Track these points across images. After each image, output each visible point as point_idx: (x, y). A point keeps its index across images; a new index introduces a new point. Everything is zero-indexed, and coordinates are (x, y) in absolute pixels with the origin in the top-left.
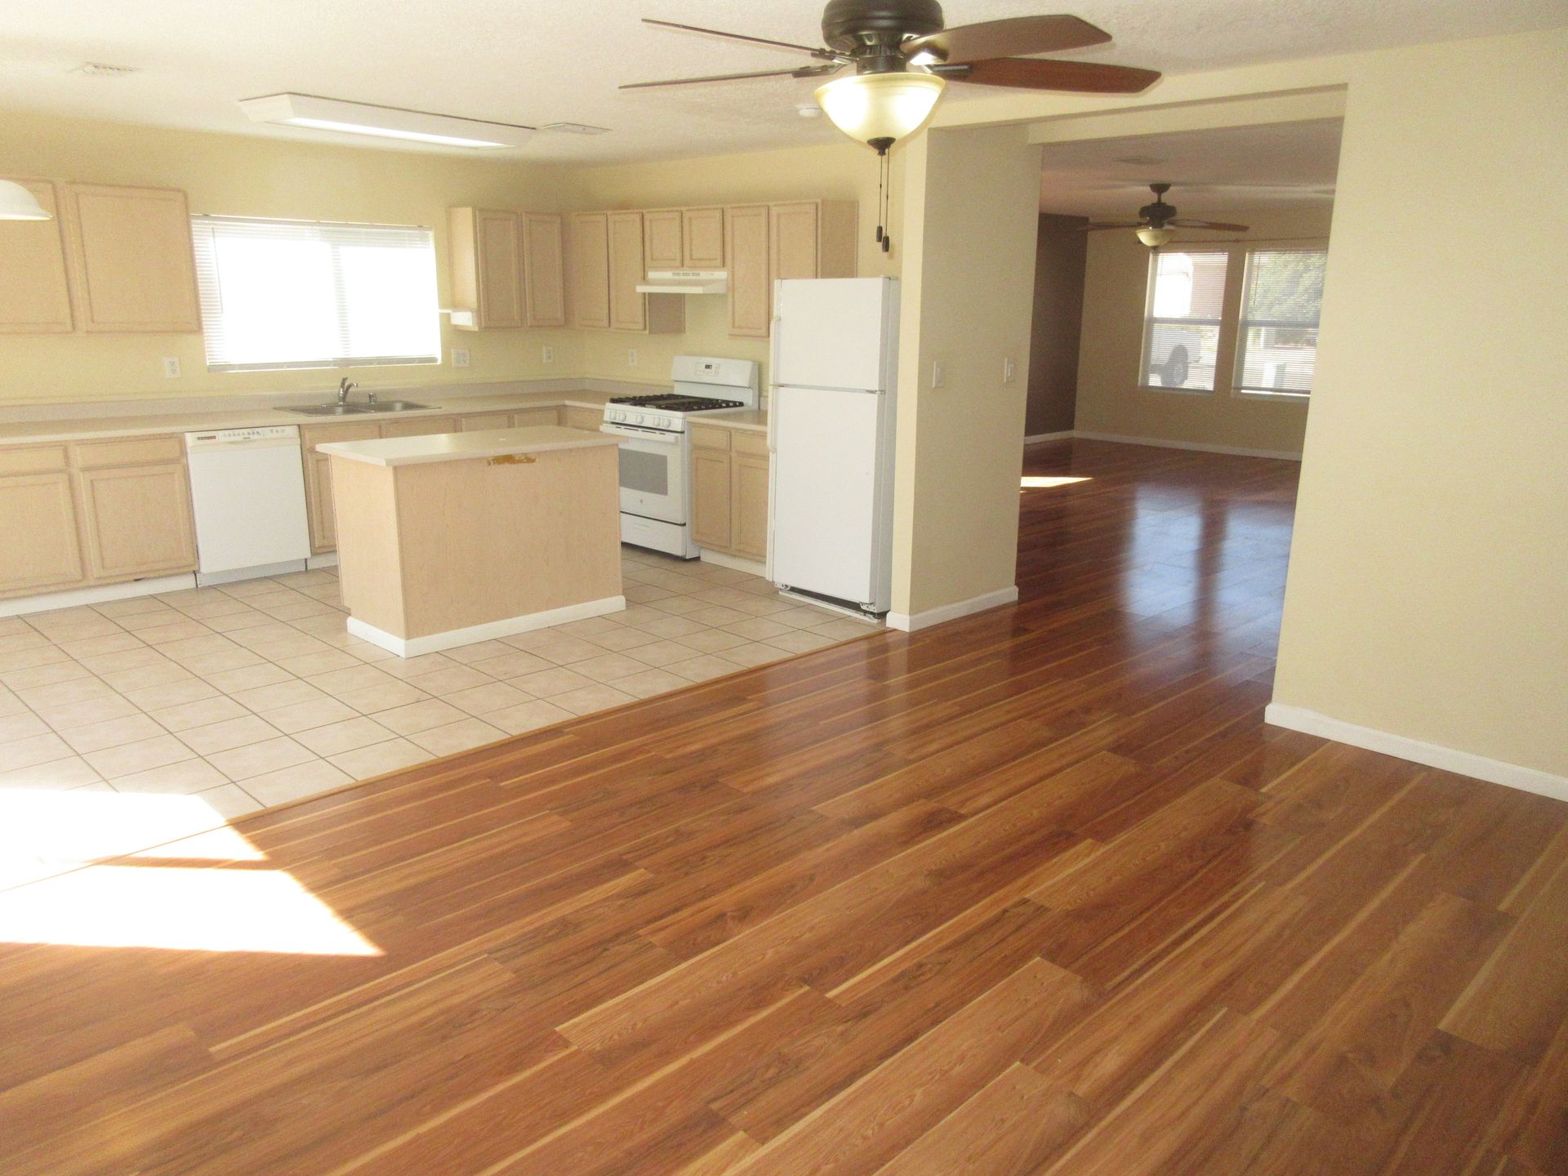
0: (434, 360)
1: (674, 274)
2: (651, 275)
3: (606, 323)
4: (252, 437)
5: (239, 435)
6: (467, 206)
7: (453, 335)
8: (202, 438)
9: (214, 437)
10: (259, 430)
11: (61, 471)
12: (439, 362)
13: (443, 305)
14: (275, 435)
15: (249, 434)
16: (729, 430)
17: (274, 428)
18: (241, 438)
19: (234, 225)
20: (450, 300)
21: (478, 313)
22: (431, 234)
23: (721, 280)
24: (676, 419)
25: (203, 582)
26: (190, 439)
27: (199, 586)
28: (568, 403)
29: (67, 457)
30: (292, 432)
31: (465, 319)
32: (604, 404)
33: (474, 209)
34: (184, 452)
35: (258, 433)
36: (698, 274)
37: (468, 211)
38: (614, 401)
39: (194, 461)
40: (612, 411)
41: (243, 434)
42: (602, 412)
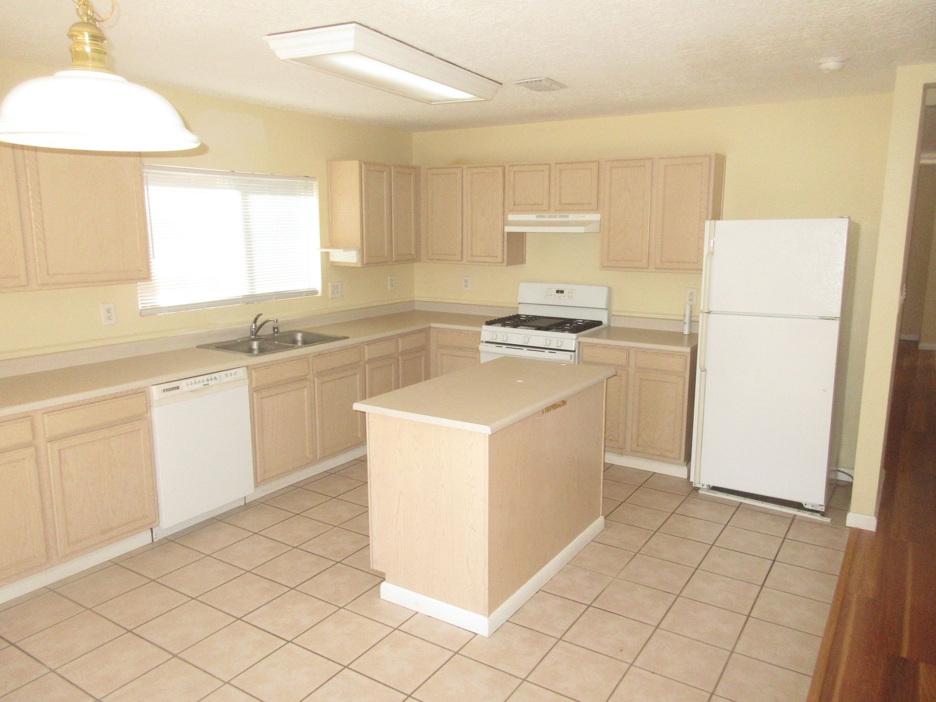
0: (315, 292)
1: (537, 217)
2: (511, 217)
3: (459, 257)
4: (211, 383)
5: (199, 382)
6: (353, 159)
7: (331, 270)
8: (169, 390)
9: (178, 388)
10: (216, 375)
11: (28, 445)
12: (320, 294)
13: (323, 246)
14: (230, 378)
15: (208, 380)
16: (628, 350)
17: (228, 372)
18: (201, 385)
19: (159, 174)
20: (330, 239)
21: (361, 252)
22: (315, 185)
23: (596, 221)
24: (568, 340)
25: (159, 534)
26: (156, 392)
27: (155, 541)
28: (433, 325)
29: (33, 429)
30: (242, 373)
31: (349, 257)
32: (481, 327)
33: (361, 162)
34: (148, 407)
35: (215, 378)
36: (567, 217)
37: (355, 164)
38: (490, 323)
39: (157, 414)
40: (489, 332)
41: (203, 381)
42: (479, 333)
